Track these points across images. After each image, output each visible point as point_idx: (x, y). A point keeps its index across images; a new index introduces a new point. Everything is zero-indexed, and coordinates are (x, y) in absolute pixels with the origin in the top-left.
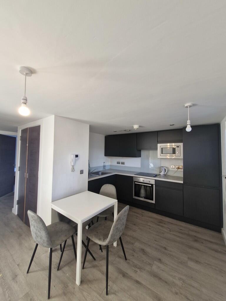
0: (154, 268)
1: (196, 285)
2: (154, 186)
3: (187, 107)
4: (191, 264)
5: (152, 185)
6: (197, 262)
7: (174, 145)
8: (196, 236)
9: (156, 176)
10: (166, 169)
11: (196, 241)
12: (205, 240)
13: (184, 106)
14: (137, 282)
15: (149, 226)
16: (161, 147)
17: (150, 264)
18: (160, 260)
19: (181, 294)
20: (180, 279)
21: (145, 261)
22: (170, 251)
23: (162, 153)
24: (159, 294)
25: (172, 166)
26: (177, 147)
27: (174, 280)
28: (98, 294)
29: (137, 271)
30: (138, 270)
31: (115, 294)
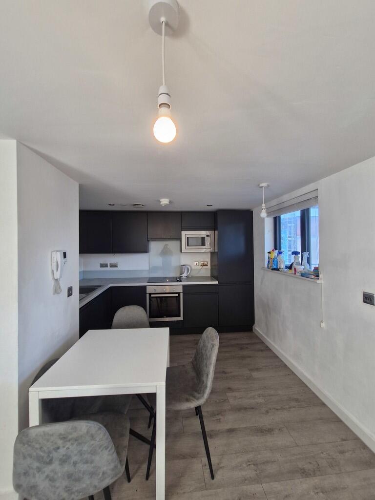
0: (232, 401)
1: (272, 392)
2: (181, 294)
3: (262, 187)
4: (255, 374)
5: (179, 293)
6: (258, 369)
7: (203, 233)
8: (238, 344)
9: (179, 279)
10: (189, 267)
11: (241, 349)
12: (248, 344)
13: (259, 185)
14: (231, 431)
15: (188, 354)
16: (187, 236)
17: (225, 400)
18: (229, 388)
19: (270, 409)
20: (259, 396)
21: (218, 401)
22: (231, 373)
23: (188, 246)
24: (256, 425)
25: (195, 263)
26: (207, 236)
27: (256, 400)
28: (202, 491)
29: (220, 419)
30: (220, 417)
31: (221, 468)
